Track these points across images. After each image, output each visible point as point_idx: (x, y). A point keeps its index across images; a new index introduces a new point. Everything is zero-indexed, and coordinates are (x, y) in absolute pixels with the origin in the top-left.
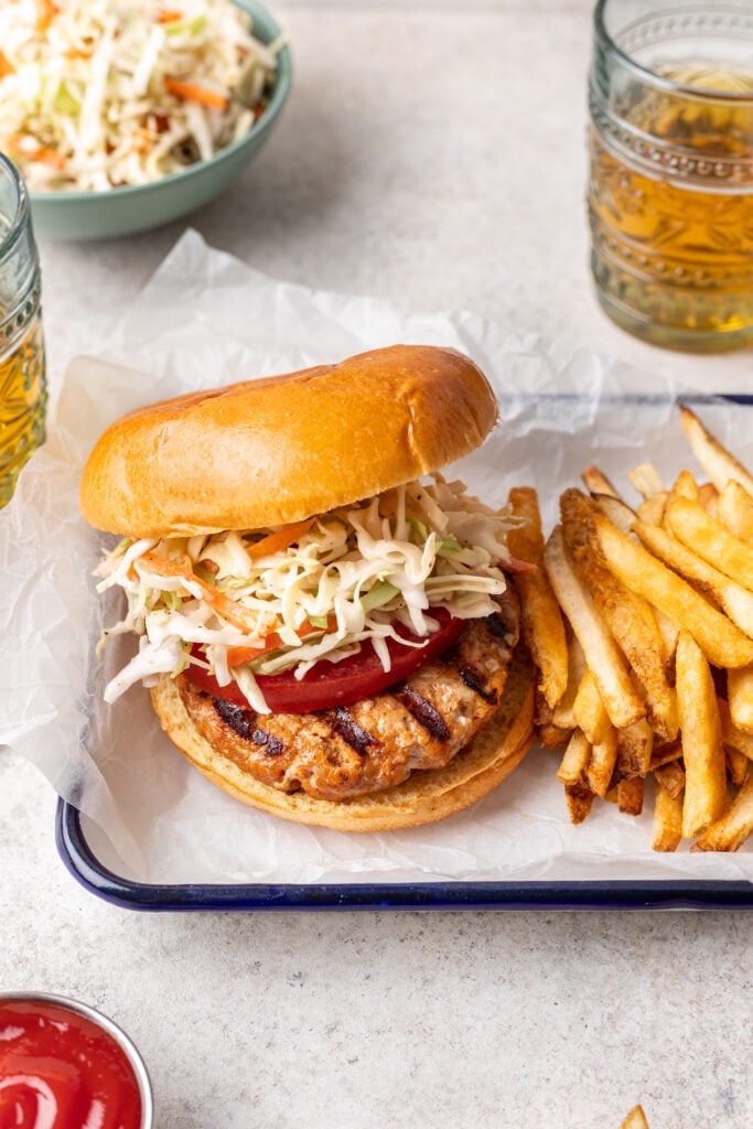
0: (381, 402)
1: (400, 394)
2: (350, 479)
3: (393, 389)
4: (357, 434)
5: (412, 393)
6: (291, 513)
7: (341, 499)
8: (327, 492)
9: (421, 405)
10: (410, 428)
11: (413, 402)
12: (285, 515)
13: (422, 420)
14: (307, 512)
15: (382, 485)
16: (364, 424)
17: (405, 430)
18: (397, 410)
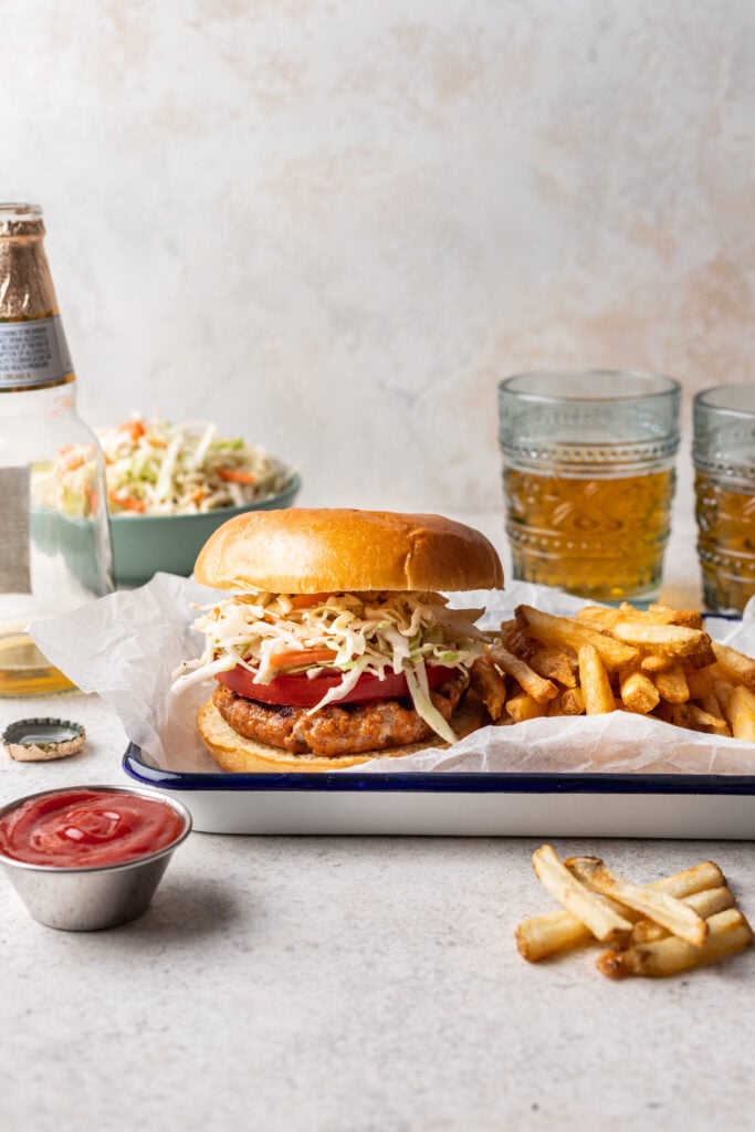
0: (395, 534)
1: (411, 534)
2: (352, 575)
3: (409, 530)
4: (369, 547)
5: (421, 536)
6: (306, 586)
7: (342, 586)
8: (333, 579)
9: (424, 546)
10: (409, 556)
11: (418, 543)
12: (303, 587)
13: (419, 555)
14: (318, 588)
15: (373, 585)
16: (376, 544)
17: (404, 556)
18: (404, 542)
